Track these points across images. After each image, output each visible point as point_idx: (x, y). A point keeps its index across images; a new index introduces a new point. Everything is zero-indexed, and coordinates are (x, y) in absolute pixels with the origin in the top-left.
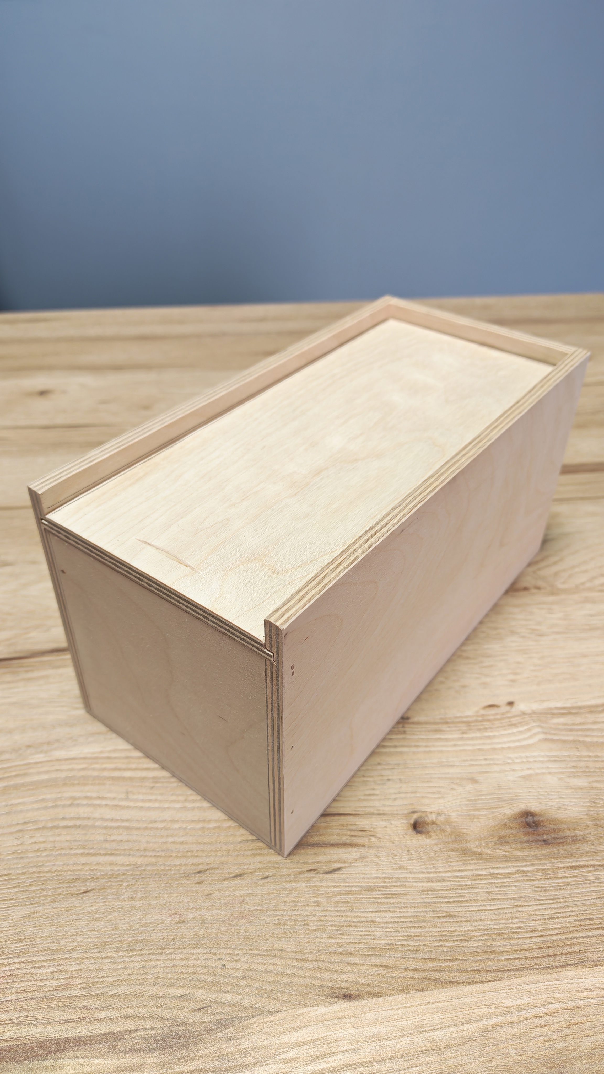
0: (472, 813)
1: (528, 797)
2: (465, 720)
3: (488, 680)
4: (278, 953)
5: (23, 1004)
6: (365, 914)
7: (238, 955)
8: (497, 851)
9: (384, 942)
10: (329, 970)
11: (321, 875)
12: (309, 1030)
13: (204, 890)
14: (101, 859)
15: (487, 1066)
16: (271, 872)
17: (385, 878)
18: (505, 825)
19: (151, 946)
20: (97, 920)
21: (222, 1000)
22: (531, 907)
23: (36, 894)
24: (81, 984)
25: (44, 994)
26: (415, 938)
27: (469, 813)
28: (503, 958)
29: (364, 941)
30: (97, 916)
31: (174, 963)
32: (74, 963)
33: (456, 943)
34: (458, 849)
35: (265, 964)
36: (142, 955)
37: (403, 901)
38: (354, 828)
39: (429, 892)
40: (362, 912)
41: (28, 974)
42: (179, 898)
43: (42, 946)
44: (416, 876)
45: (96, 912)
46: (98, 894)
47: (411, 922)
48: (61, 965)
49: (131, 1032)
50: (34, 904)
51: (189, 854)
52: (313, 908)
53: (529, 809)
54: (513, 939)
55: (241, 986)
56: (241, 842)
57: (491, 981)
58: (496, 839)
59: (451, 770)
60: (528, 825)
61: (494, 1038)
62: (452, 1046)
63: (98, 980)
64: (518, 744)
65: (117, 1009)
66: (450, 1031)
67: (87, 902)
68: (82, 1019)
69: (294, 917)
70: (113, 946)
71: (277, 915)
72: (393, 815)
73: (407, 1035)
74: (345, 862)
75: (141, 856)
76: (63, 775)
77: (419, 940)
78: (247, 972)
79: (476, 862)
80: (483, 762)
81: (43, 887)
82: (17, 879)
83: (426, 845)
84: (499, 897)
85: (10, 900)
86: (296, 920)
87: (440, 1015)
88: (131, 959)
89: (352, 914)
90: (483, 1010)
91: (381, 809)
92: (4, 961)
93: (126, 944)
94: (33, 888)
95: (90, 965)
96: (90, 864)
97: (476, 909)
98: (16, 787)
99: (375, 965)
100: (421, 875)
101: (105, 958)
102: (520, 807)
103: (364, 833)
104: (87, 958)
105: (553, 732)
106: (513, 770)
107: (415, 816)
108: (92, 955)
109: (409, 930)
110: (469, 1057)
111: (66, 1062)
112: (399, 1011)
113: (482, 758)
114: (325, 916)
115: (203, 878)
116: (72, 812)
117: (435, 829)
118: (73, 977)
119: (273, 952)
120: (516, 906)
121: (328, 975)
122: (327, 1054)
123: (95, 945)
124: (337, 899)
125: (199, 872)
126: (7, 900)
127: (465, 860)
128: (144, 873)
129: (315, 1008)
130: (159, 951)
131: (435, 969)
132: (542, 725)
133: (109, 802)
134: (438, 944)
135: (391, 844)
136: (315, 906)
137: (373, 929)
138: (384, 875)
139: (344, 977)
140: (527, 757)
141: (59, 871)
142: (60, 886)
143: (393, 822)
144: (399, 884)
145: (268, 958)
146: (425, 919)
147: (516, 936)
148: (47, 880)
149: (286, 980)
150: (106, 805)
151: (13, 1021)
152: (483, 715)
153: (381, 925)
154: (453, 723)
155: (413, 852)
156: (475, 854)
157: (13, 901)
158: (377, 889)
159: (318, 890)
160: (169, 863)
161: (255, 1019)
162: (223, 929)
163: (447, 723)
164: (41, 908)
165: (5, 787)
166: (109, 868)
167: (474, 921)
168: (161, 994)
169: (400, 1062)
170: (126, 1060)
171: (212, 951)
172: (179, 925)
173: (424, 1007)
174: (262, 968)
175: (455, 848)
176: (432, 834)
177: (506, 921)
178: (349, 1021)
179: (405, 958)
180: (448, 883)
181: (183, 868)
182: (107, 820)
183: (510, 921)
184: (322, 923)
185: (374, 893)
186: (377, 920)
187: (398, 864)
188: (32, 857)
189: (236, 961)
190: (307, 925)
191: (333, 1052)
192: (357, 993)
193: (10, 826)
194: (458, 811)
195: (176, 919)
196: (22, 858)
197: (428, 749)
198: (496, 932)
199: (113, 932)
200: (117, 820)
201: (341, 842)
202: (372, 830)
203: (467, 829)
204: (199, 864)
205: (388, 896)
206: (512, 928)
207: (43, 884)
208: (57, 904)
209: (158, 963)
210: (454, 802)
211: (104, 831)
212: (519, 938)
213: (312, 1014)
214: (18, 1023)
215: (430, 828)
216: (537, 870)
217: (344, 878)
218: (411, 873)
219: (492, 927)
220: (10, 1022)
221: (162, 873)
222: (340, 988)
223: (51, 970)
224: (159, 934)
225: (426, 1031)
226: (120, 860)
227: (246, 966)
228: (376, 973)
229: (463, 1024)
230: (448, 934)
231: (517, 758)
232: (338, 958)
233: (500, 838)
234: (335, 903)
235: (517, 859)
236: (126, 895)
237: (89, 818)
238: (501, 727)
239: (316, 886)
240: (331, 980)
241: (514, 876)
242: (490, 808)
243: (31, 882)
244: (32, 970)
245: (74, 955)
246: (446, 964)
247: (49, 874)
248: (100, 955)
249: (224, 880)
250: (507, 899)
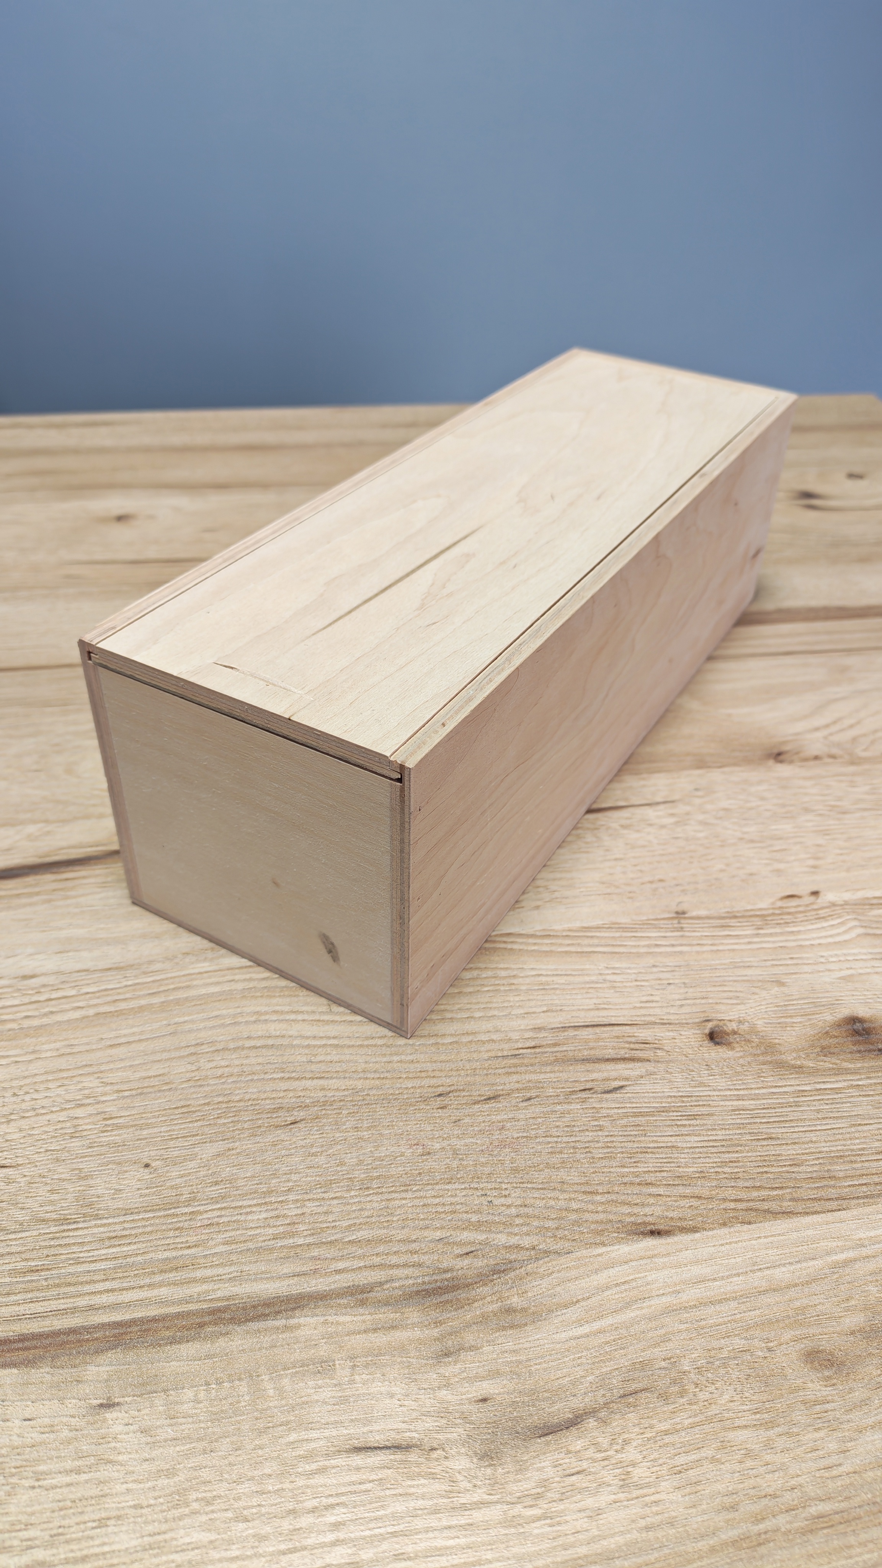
0: (783, 1020)
1: (853, 1001)
2: (758, 913)
3: (782, 866)
4: (559, 1186)
5: (234, 1257)
6: (663, 1138)
7: (506, 1189)
8: (821, 1063)
9: (691, 1170)
10: (627, 1204)
11: (599, 1095)
12: (612, 1272)
13: (450, 1116)
14: (309, 1083)
15: (843, 1306)
16: (533, 1093)
17: (681, 1096)
18: (827, 1033)
19: (391, 1182)
20: (314, 1155)
21: (495, 1242)
22: (874, 1126)
23: (229, 1128)
24: (306, 1230)
25: (260, 1245)
26: (731, 1164)
27: (779, 1021)
28: (846, 1184)
29: (666, 1169)
30: (314, 1150)
31: (425, 1201)
32: (292, 1206)
33: (784, 1169)
34: (771, 1062)
35: (543, 1199)
36: (381, 1193)
37: (709, 1122)
38: (633, 1040)
39: (741, 1112)
40: (659, 1136)
41: (234, 1221)
42: (418, 1126)
43: (247, 1188)
44: (722, 1093)
45: (312, 1146)
46: (311, 1125)
47: (723, 1146)
48: (277, 1209)
49: (381, 1284)
50: (228, 1139)
51: (423, 1074)
52: (595, 1133)
53: (855, 1015)
54: (855, 1162)
55: (517, 1225)
56: (488, 1059)
57: (835, 1210)
58: (819, 1049)
59: (749, 972)
60: (857, 1033)
61: (848, 1275)
62: (796, 1285)
63: (328, 1224)
64: (830, 940)
65: (359, 1258)
66: (792, 1268)
67: (299, 1134)
68: (315, 1271)
69: (573, 1144)
70: (342, 1184)
71: (549, 1143)
72: (680, 1024)
73: (738, 1275)
74: (627, 1079)
75: (360, 1078)
76: (240, 986)
77: (737, 1167)
78: (521, 1208)
79: (797, 1076)
80: (789, 962)
81: (236, 1119)
82: (199, 1111)
83: (729, 1059)
84: (831, 1115)
85: (194, 1136)
86: (574, 1148)
87: (775, 1250)
88: (368, 1199)
89: (646, 1138)
90: (830, 1244)
91: (665, 1017)
92: (198, 1208)
93: (358, 1181)
94: (223, 1121)
95: (315, 1208)
96: (295, 1090)
97: (804, 1130)
98: (178, 1002)
99: (684, 1196)
100: (729, 1093)
101: (333, 1198)
102: (845, 1012)
103: (647, 1046)
104: (309, 1200)
105: (874, 925)
106: (829, 970)
107: (710, 1025)
108: (315, 1196)
109: (722, 1155)
110: (819, 1296)
111: (302, 1320)
112: (723, 1248)
113: (787, 957)
114: (613, 1142)
115: (446, 1102)
116: (259, 1030)
117: (738, 1039)
118: (294, 1223)
119: (552, 1184)
120: (854, 1125)
121: (626, 1209)
122: (640, 1300)
123: (317, 1185)
124: (624, 1121)
125: (440, 1095)
126: (190, 1136)
127: (782, 1075)
128: (368, 1098)
129: (616, 1247)
130: (402, 1188)
131: (761, 1198)
132: (859, 917)
133: (306, 1017)
134: (761, 1170)
135: (684, 1058)
136: (596, 1131)
137: (676, 1155)
138: (680, 1094)
139: (647, 1210)
140: (845, 955)
141: (254, 1100)
142: (258, 1117)
143: (683, 1033)
144: (701, 1103)
145: (545, 1192)
146: (741, 1142)
147: (858, 1159)
148: (240, 1111)
149: (573, 1217)
150: (304, 1020)
151: (223, 1277)
152: (781, 908)
153: (686, 1151)
154: (743, 917)
155: (713, 1067)
156: (794, 1067)
157: (198, 1138)
158: (673, 1109)
159: (597, 1112)
160: (398, 1086)
161: (541, 1262)
162: (483, 1160)
163: (735, 917)
164: (237, 1144)
165: (164, 1002)
166: (321, 1094)
167: (803, 1143)
168: (414, 1238)
169: (733, 1304)
170: (381, 1315)
171: (472, 1186)
172: (425, 1157)
173: (754, 1242)
174: (541, 1203)
175: (767, 1061)
176: (736, 1045)
177: (844, 1143)
178: (661, 1260)
179: (721, 1187)
180: (765, 1101)
181: (418, 1091)
182: (308, 1038)
183: (849, 1142)
184: (609, 1150)
185: (671, 1114)
186: (679, 1145)
187: (697, 1080)
188: (215, 1085)
189: (505, 1196)
190: (590, 1152)
191: (647, 1296)
192: (666, 1228)
193: (177, 1049)
194: (764, 1018)
195: (419, 1151)
196: (201, 1086)
197: (715, 948)
198: (832, 1155)
199: (339, 1168)
200: (321, 1038)
201: (619, 1057)
202: (657, 1042)
203: (779, 1039)
204: (439, 1086)
205: (689, 1117)
206: (852, 1150)
207: (235, 1116)
208: (258, 1139)
209: (404, 1202)
210: (757, 1008)
211: (307, 1051)
212: (863, 1161)
213: (613, 1255)
214: (230, 1279)
215: (731, 1038)
216: (875, 1084)
217: (629, 1098)
218: (714, 1090)
219: (827, 1149)
220: (219, 1278)
221: (391, 1097)
222: (644, 1223)
223: (264, 1215)
224: (400, 1169)
225: (760, 1269)
226: (333, 1083)
227: (519, 1202)
228: (687, 1206)
229: (806, 1260)
230: (773, 1158)
231: (832, 956)
232: (636, 1189)
233: (823, 1048)
234: (622, 1127)
235: (847, 1071)
236: (348, 1125)
237: (283, 1036)
238: (807, 921)
239: (594, 1108)
240: (630, 1215)
241: (847, 1091)
242: (806, 1015)
243: (218, 1114)
244: (239, 1217)
245: (291, 1197)
246: (775, 1193)
247: (242, 1104)
248: (326, 1196)
249: (475, 1104)
250: (842, 1117)
